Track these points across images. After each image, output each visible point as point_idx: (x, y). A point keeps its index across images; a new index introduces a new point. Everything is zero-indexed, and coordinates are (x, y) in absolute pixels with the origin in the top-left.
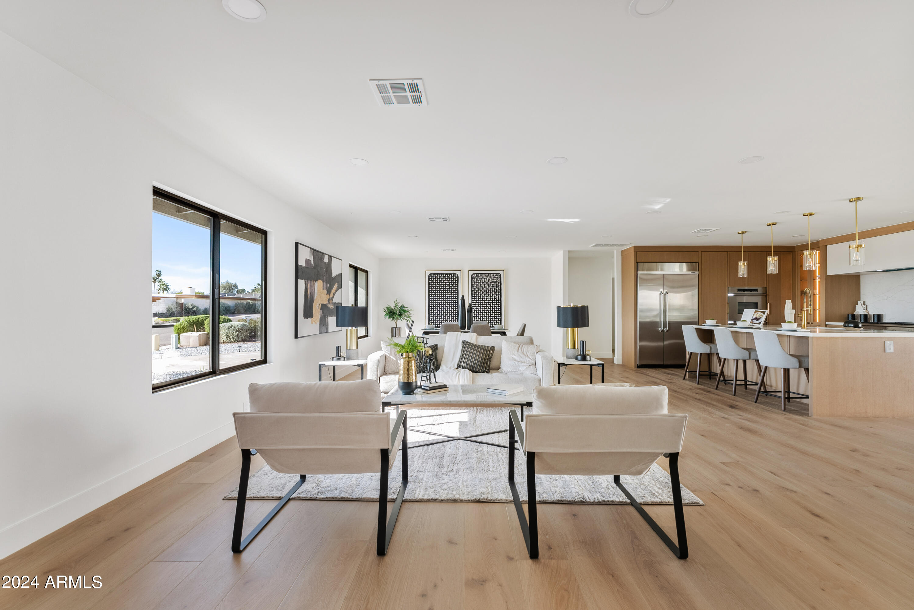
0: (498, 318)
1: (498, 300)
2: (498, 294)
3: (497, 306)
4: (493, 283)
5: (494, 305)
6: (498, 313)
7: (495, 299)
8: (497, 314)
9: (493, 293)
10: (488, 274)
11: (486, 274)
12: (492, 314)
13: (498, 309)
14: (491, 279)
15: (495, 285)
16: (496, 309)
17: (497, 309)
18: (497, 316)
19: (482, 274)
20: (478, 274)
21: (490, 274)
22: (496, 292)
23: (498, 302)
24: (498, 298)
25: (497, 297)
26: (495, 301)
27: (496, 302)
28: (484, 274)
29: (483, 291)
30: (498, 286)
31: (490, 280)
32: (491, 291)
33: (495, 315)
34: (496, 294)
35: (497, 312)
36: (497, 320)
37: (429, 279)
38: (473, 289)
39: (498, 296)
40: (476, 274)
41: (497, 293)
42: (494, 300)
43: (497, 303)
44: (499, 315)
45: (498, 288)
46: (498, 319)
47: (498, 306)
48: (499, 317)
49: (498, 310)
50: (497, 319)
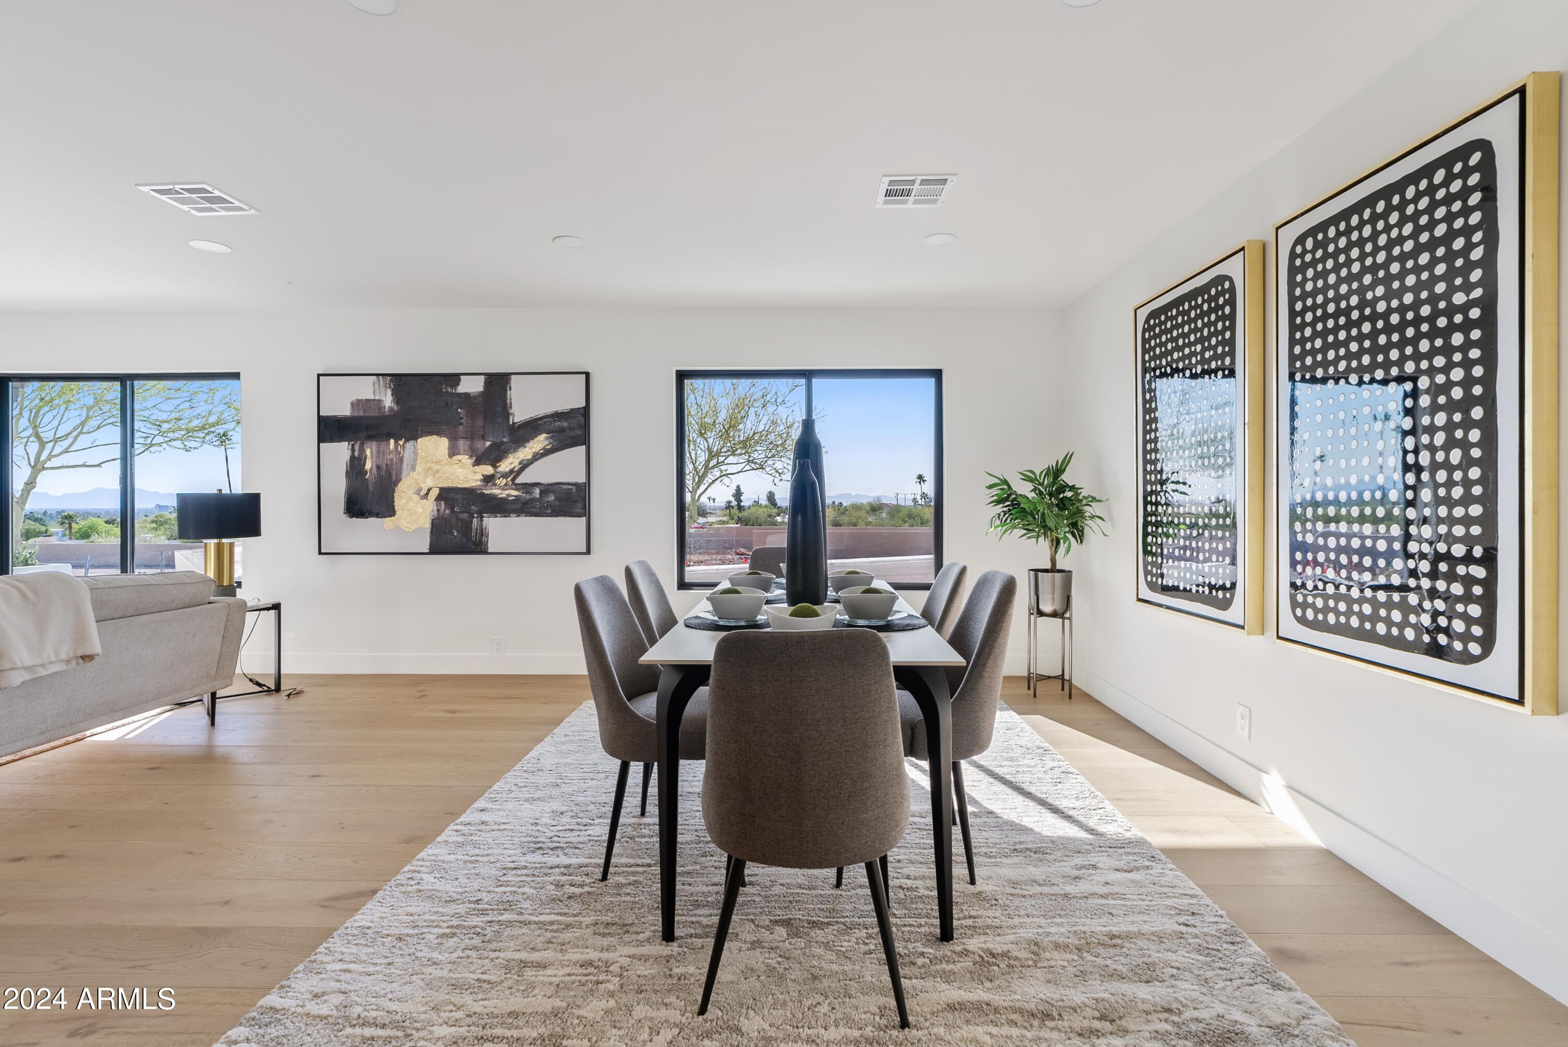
0: (1461, 570)
1: (1468, 402)
2: (1468, 345)
3: (1456, 456)
4: (1424, 258)
5: (1432, 449)
6: (1467, 521)
7: (1442, 400)
8: (1459, 531)
9: (1424, 346)
10: (1385, 193)
11: (1370, 201)
12: (1413, 530)
13: (1467, 483)
14: (1408, 229)
15: (1440, 269)
16: (1450, 484)
17: (1457, 492)
18: (1459, 550)
19: (1345, 215)
20: (1323, 227)
21: (1399, 186)
22: (1446, 333)
23: (1468, 424)
24: (1467, 383)
25: (1457, 374)
26: (1441, 419)
27: (1449, 427)
28: (1357, 208)
29: (1354, 347)
30: (1470, 266)
31: (1401, 240)
32: (1410, 332)
33: (1442, 548)
34: (1448, 351)
35: (1459, 512)
36: (1457, 589)
37: (1144, 341)
38: (1297, 350)
39: (1467, 364)
40: (1312, 232)
41: (1457, 339)
42: (1434, 409)
43: (1459, 434)
44: (1469, 540)
45: (1467, 287)
46: (1469, 581)
47: (1467, 462)
48: (1468, 559)
49: (1467, 500)
50: (1451, 577)
